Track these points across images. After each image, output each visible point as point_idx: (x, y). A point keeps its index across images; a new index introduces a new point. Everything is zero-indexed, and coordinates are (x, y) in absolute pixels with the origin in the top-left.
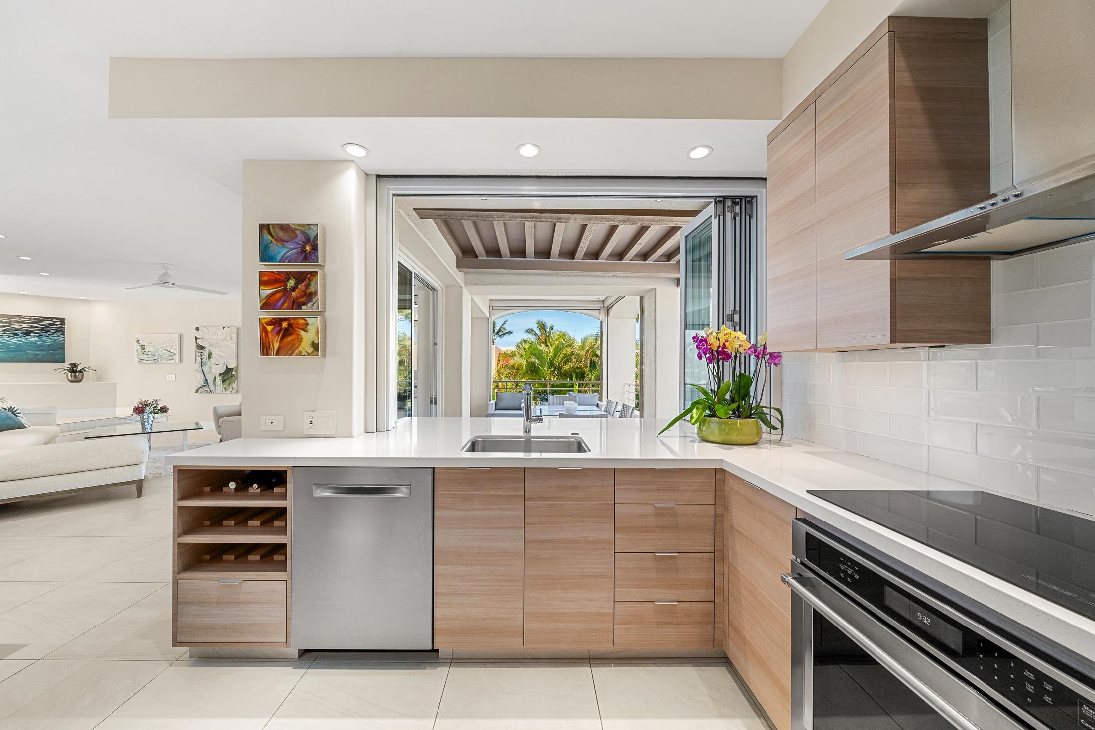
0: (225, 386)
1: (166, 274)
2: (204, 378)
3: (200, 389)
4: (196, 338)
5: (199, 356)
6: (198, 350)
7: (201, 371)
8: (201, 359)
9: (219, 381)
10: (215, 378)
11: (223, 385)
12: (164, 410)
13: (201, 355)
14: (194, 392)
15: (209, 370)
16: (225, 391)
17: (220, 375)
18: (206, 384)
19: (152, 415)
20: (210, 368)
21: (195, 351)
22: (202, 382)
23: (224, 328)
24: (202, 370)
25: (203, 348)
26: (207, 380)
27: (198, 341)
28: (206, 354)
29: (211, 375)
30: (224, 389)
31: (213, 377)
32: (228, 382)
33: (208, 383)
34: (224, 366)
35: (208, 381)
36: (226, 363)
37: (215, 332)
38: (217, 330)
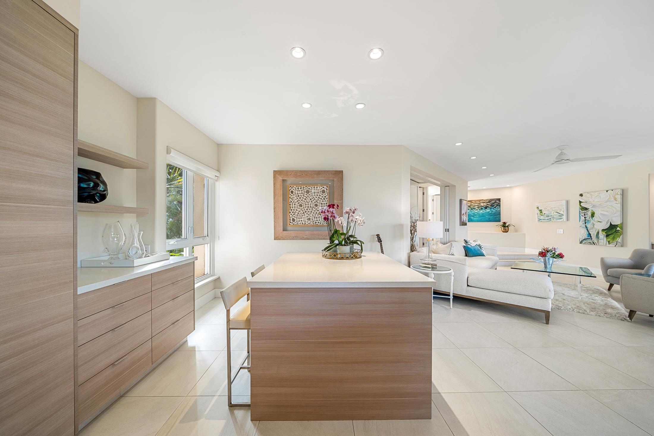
0: (608, 240)
1: (562, 154)
2: (588, 233)
3: (584, 241)
4: (580, 202)
5: (583, 215)
6: (582, 211)
7: (585, 227)
8: (585, 218)
9: (602, 235)
10: (598, 233)
11: (607, 239)
12: (561, 256)
13: (585, 214)
14: (579, 242)
15: (592, 227)
16: (609, 244)
17: (603, 230)
18: (590, 238)
19: (551, 259)
20: (594, 225)
21: (580, 212)
22: (586, 236)
23: (607, 191)
24: (586, 226)
25: (586, 209)
26: (590, 234)
27: (582, 204)
28: (589, 214)
29: (594, 230)
30: (608, 243)
31: (596, 232)
32: (612, 236)
33: (591, 237)
34: (607, 223)
35: (591, 235)
36: (610, 220)
37: (598, 195)
38: (600, 193)
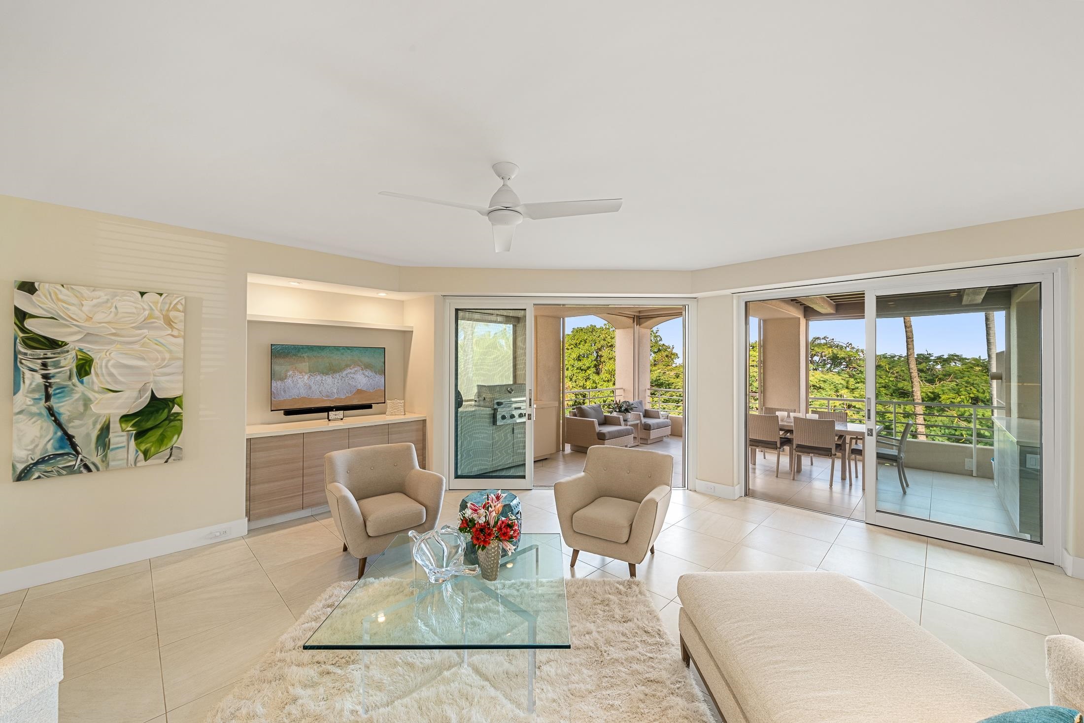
0: (143, 447)
2: (60, 433)
3: (42, 467)
4: (21, 315)
5: (37, 365)
6: (29, 352)
7: (45, 412)
8: (46, 377)
9: (120, 436)
10: (105, 430)
11: (137, 445)
13: (45, 365)
14: (9, 475)
15: (81, 409)
16: (146, 460)
17: (125, 418)
18: (68, 450)
20: (87, 402)
21: (16, 353)
22: (49, 446)
23: (142, 294)
24: (51, 411)
25: (53, 344)
26: (70, 438)
27: (29, 324)
28: (68, 362)
29: (91, 422)
30: (141, 456)
31: (99, 427)
32: (155, 435)
33: (74, 446)
34: (141, 391)
35: (77, 440)
36: (152, 386)
37: (107, 301)
38: (115, 295)
